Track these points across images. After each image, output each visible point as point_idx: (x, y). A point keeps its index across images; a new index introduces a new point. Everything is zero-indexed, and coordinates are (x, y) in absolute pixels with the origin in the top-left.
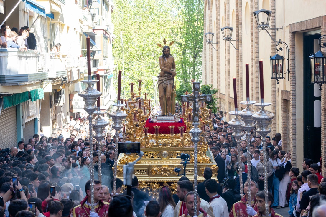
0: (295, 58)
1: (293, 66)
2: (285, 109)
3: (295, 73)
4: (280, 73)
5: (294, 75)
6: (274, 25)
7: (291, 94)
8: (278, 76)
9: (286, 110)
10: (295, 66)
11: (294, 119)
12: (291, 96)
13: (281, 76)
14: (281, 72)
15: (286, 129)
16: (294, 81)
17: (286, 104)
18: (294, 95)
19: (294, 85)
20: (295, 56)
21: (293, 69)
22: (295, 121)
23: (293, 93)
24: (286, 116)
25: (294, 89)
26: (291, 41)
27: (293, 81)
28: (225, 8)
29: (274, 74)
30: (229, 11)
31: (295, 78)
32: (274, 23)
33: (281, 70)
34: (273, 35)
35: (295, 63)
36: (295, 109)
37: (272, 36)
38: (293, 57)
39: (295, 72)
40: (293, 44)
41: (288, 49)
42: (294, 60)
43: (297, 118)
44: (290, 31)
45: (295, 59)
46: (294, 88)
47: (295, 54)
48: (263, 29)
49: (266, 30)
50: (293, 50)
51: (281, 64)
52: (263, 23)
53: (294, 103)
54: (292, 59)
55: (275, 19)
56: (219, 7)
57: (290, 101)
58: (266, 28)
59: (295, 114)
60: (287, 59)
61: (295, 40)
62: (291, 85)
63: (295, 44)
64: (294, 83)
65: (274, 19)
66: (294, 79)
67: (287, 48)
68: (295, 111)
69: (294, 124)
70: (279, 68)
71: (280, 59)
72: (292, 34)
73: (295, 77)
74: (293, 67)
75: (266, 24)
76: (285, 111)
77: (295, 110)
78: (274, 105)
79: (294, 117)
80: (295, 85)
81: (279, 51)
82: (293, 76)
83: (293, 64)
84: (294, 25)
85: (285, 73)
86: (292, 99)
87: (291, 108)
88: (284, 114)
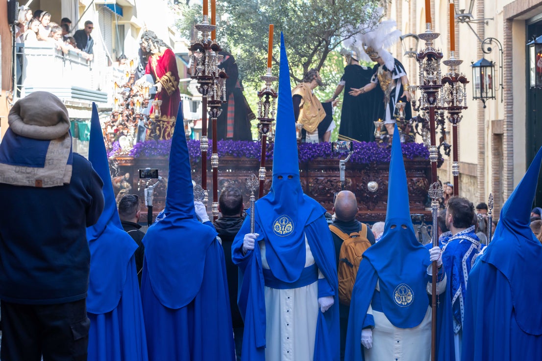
0: (512, 62)
1: (509, 75)
2: (496, 151)
3: (512, 88)
4: (488, 90)
5: (509, 90)
6: (482, 16)
7: (506, 123)
8: (484, 95)
9: (498, 153)
10: (512, 76)
11: (510, 164)
12: (505, 126)
13: (489, 95)
14: (490, 88)
15: (497, 185)
16: (511, 101)
17: (498, 142)
18: (510, 123)
19: (510, 106)
20: (511, 59)
21: (509, 81)
22: (511, 167)
23: (508, 120)
24: (498, 162)
25: (511, 115)
26: (505, 34)
27: (509, 101)
28: (410, 8)
29: (477, 92)
30: (415, 11)
31: (512, 96)
32: (482, 14)
33: (489, 84)
34: (480, 33)
35: (511, 70)
36: (512, 147)
37: (478, 35)
38: (508, 60)
39: (512, 85)
40: (509, 38)
41: (501, 50)
42: (510, 66)
43: (515, 162)
44: (504, 18)
45: (512, 65)
46: (510, 112)
47: (511, 56)
48: (463, 21)
49: (467, 22)
50: (509, 49)
51: (489, 76)
52: (463, 11)
53: (511, 138)
54: (508, 63)
55: (483, 8)
56: (401, 8)
57: (505, 135)
58: (467, 20)
59: (511, 155)
60: (500, 67)
61: (511, 33)
62: (506, 107)
63: (511, 38)
64: (510, 103)
65: (483, 6)
66: (509, 98)
67: (500, 48)
68: (512, 151)
69: (511, 172)
70: (487, 81)
71: (488, 66)
72: (507, 22)
73: (512, 93)
74: (509, 78)
75: (468, 12)
76: (496, 154)
77: (511, 149)
78: (482, 150)
79: (510, 161)
80: (512, 107)
81: (486, 53)
82: (509, 92)
83: (508, 72)
84: (510, 7)
85: (496, 89)
86: (507, 130)
87: (505, 146)
88: (496, 159)
